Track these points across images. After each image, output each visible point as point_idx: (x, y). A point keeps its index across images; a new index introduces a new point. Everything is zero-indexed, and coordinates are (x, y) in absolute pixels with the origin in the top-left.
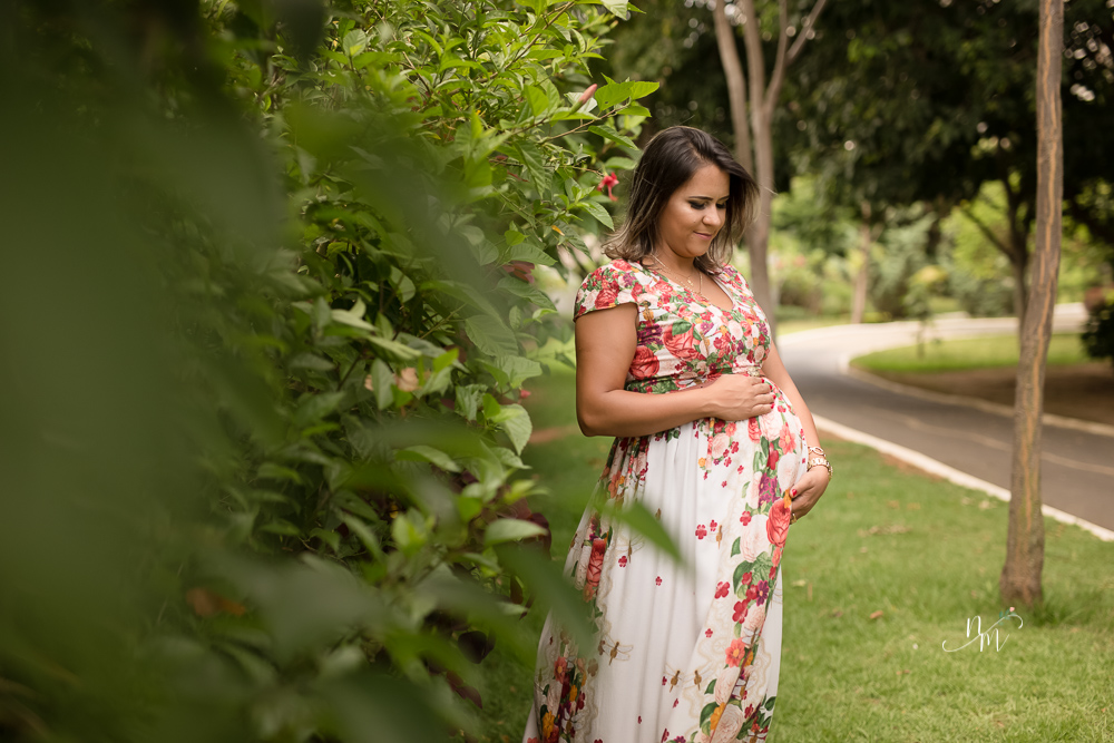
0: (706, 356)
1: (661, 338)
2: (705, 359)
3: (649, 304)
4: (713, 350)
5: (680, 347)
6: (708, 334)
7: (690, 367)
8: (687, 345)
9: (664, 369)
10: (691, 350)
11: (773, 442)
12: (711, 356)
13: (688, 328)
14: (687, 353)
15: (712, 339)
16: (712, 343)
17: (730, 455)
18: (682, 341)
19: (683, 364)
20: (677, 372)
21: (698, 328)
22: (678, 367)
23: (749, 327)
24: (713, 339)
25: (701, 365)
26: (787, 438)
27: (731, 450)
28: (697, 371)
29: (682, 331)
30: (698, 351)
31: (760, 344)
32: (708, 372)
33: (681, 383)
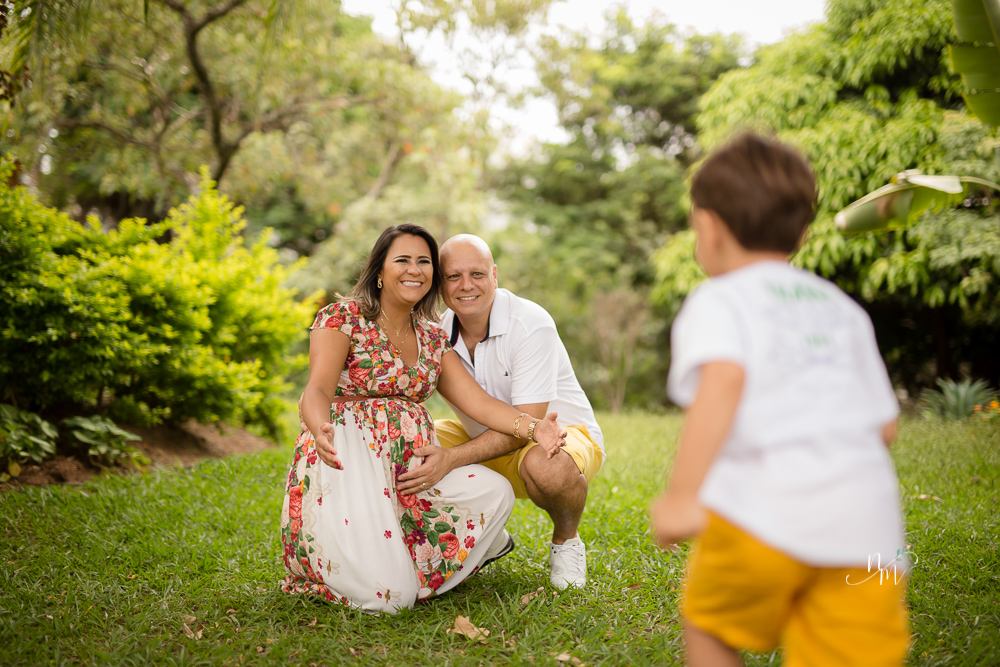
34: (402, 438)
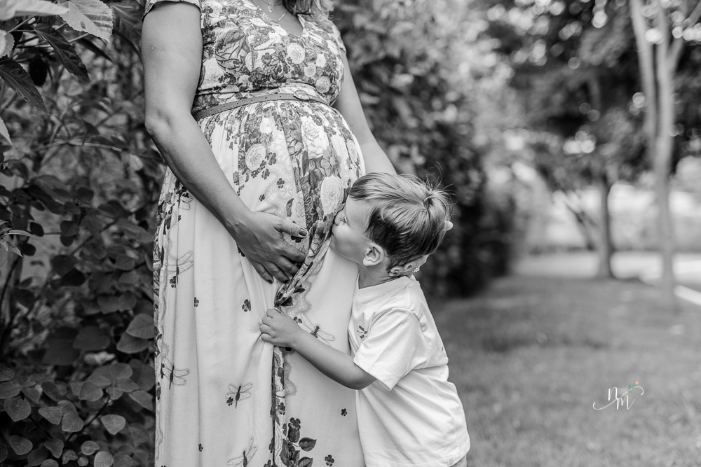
0: (250, 70)
1: (214, 47)
2: (249, 74)
3: (211, 11)
4: (259, 64)
5: (227, 57)
6: (258, 48)
7: (233, 79)
8: (234, 56)
9: (209, 81)
10: (236, 61)
11: (315, 160)
12: (256, 71)
13: (239, 39)
14: (231, 64)
15: (261, 54)
16: (260, 57)
17: (267, 166)
18: (230, 51)
19: (227, 76)
20: (220, 85)
21: (250, 39)
22: (221, 80)
23: (315, 54)
24: (263, 53)
25: (243, 79)
26: (332, 160)
27: (268, 162)
28: (239, 85)
29: (233, 41)
30: (243, 63)
31: (324, 75)
32: (251, 87)
33: (221, 97)
34: (306, 153)
